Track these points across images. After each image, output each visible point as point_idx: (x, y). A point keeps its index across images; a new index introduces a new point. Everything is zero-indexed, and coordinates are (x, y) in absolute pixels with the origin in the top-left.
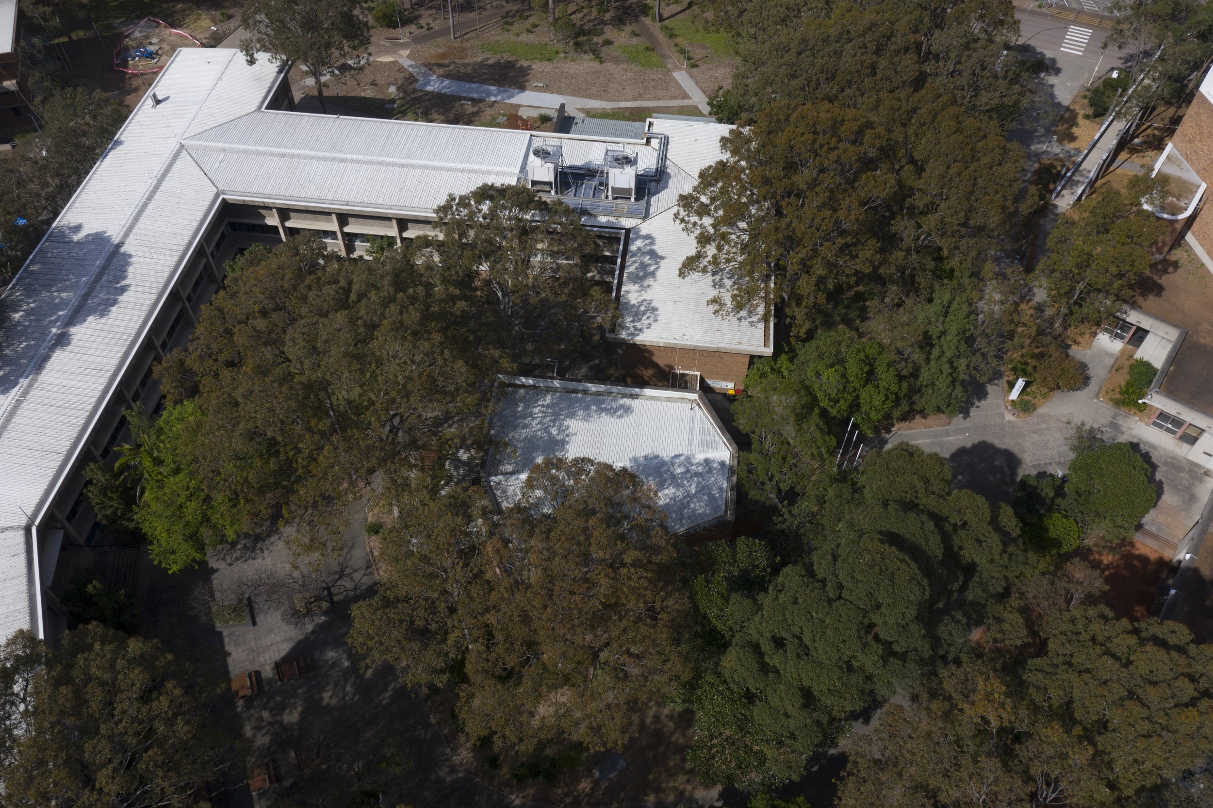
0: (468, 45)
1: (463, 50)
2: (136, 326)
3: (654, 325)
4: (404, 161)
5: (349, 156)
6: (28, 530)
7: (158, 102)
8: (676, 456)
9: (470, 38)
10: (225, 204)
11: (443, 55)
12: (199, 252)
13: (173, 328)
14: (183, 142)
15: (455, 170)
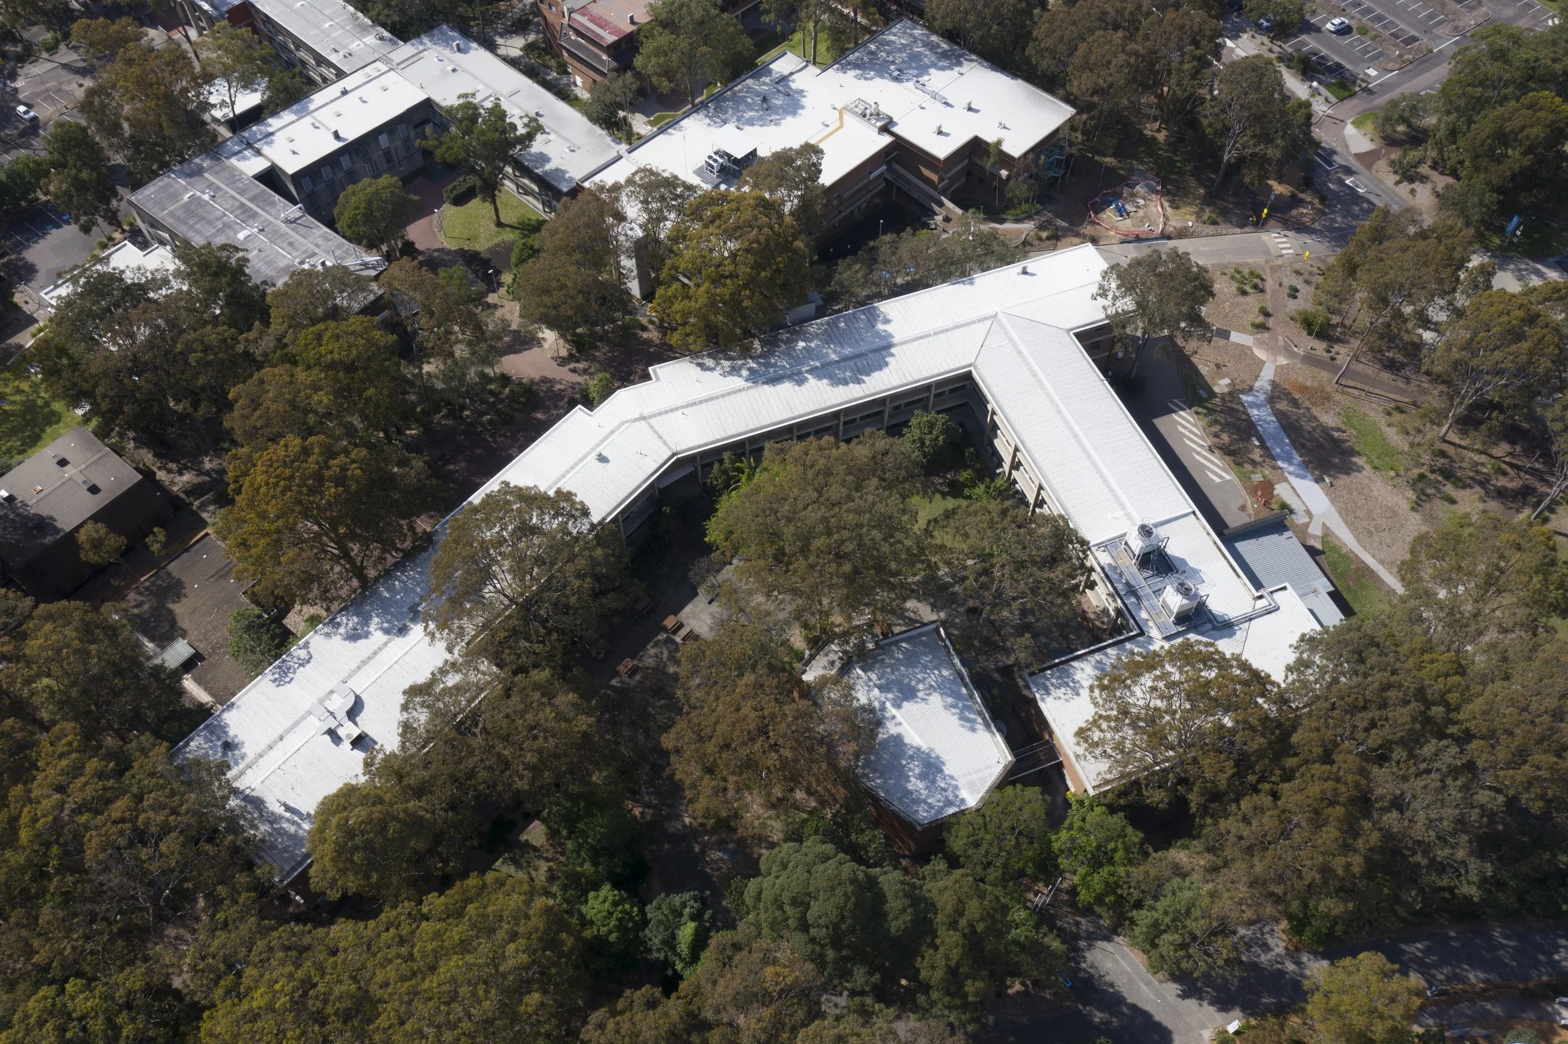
0: (1338, 397)
1: (1328, 398)
2: (834, 402)
3: (1062, 701)
4: (1089, 448)
5: (1066, 413)
6: (674, 455)
7: (1025, 272)
8: (952, 777)
9: (1348, 394)
10: (968, 376)
11: (1303, 389)
12: (927, 388)
13: (869, 416)
14: (1000, 315)
15: (1108, 485)
